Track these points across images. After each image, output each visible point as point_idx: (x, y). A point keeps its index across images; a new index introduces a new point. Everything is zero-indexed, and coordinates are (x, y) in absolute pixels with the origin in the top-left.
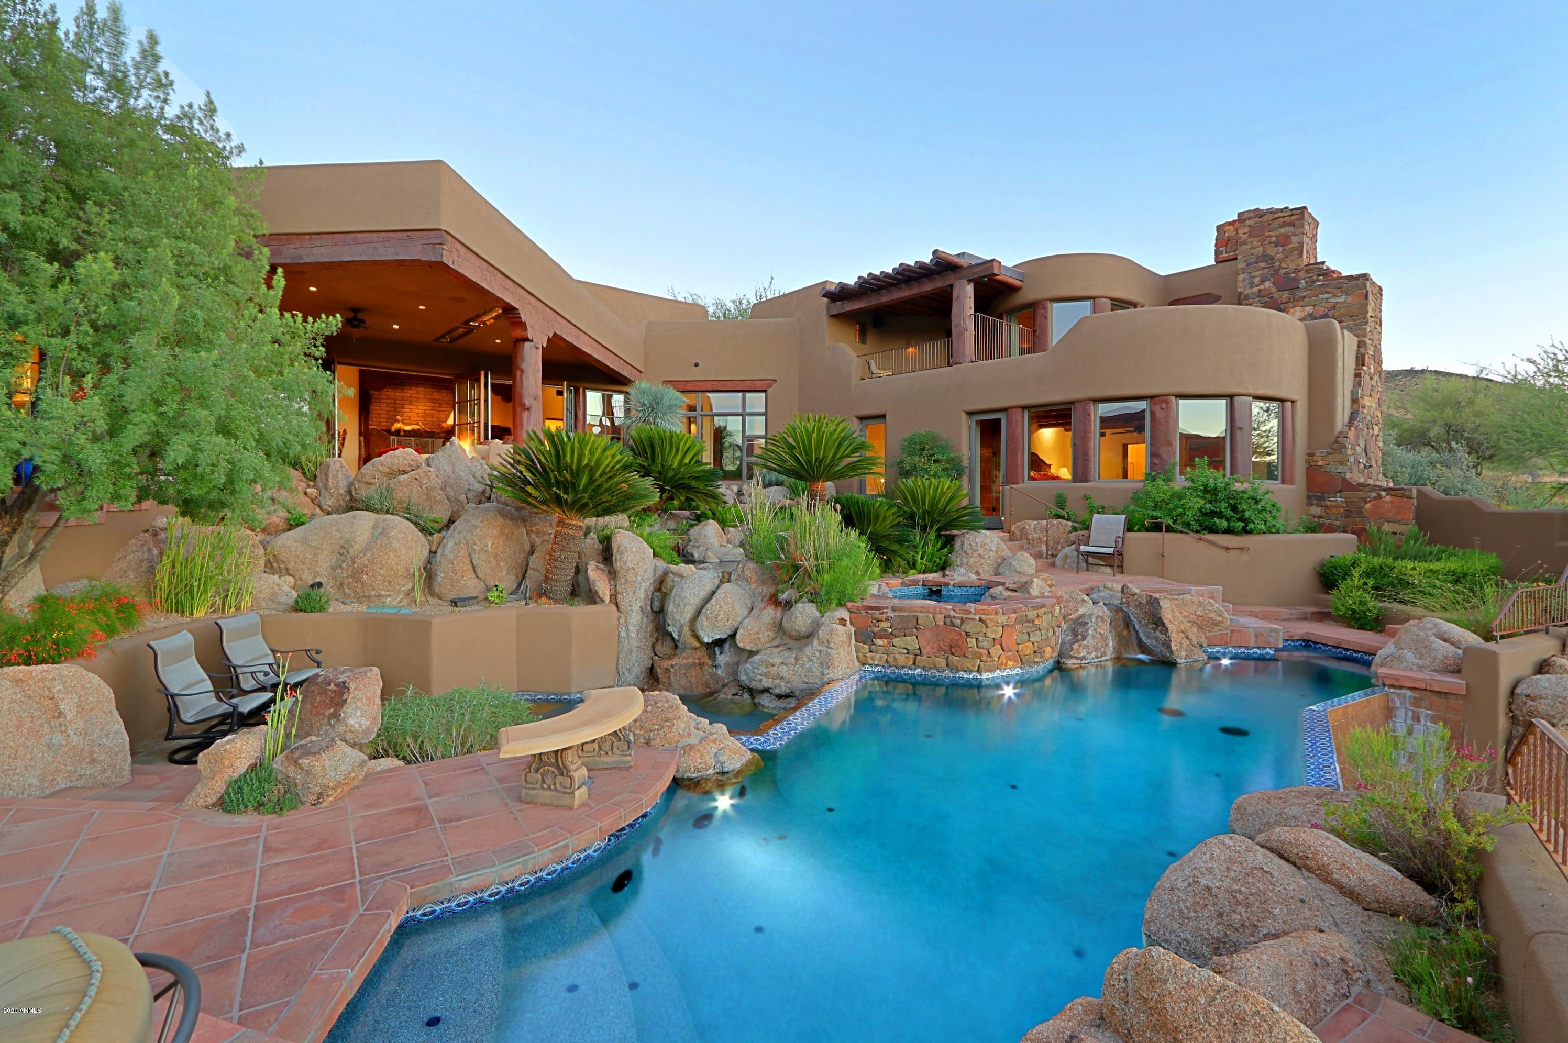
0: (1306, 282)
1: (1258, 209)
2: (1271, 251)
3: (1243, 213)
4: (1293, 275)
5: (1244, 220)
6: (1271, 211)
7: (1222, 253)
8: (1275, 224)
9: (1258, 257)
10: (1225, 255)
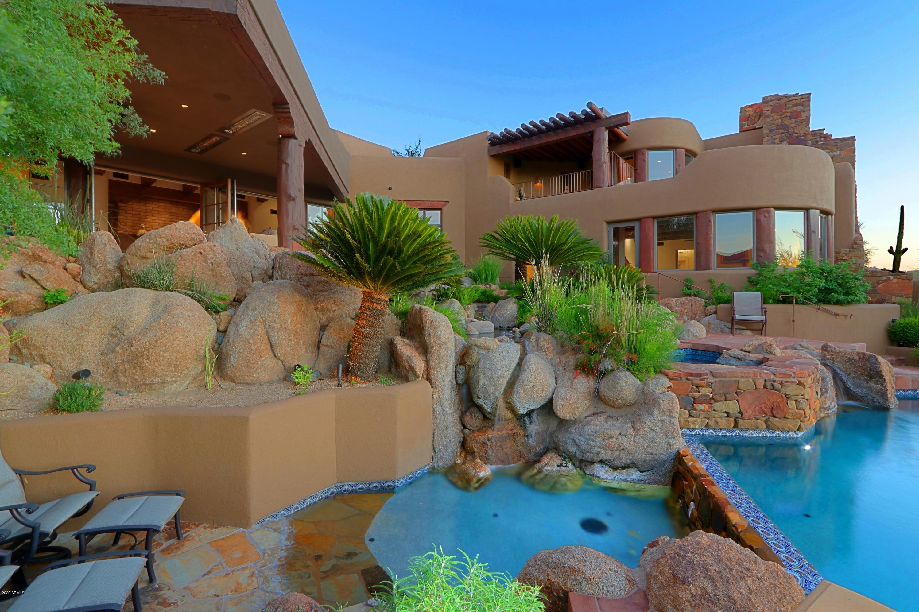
0: (812, 142)
1: (777, 95)
2: (787, 122)
3: (767, 97)
4: (803, 138)
5: (768, 102)
6: (786, 96)
7: (744, 125)
8: (791, 104)
9: (778, 126)
10: (746, 127)
